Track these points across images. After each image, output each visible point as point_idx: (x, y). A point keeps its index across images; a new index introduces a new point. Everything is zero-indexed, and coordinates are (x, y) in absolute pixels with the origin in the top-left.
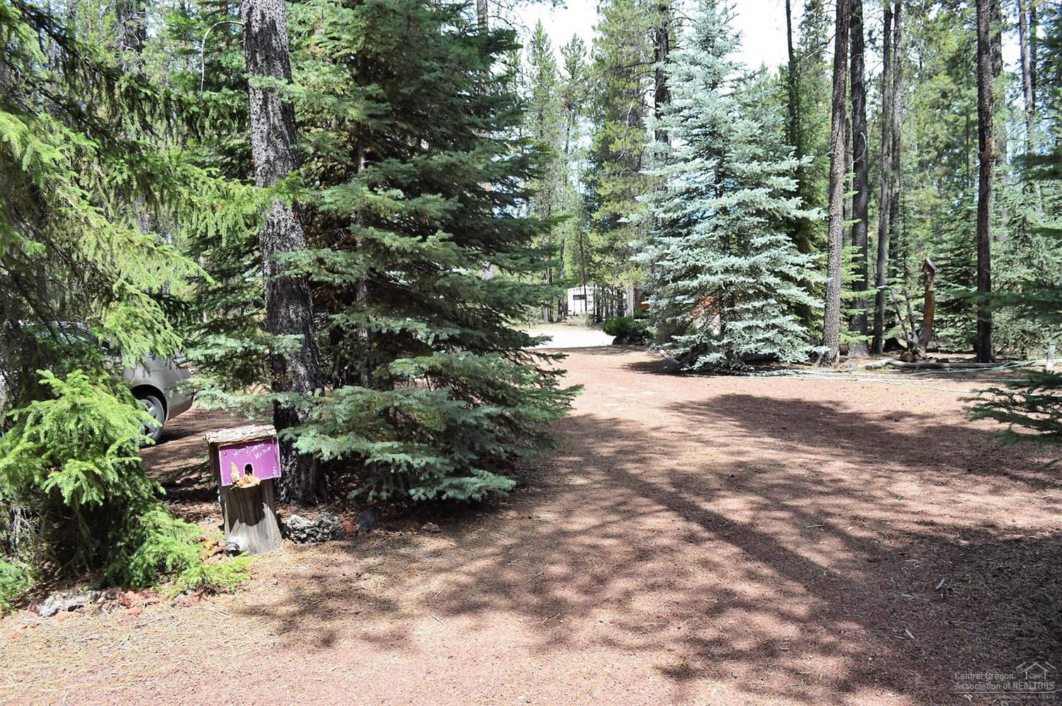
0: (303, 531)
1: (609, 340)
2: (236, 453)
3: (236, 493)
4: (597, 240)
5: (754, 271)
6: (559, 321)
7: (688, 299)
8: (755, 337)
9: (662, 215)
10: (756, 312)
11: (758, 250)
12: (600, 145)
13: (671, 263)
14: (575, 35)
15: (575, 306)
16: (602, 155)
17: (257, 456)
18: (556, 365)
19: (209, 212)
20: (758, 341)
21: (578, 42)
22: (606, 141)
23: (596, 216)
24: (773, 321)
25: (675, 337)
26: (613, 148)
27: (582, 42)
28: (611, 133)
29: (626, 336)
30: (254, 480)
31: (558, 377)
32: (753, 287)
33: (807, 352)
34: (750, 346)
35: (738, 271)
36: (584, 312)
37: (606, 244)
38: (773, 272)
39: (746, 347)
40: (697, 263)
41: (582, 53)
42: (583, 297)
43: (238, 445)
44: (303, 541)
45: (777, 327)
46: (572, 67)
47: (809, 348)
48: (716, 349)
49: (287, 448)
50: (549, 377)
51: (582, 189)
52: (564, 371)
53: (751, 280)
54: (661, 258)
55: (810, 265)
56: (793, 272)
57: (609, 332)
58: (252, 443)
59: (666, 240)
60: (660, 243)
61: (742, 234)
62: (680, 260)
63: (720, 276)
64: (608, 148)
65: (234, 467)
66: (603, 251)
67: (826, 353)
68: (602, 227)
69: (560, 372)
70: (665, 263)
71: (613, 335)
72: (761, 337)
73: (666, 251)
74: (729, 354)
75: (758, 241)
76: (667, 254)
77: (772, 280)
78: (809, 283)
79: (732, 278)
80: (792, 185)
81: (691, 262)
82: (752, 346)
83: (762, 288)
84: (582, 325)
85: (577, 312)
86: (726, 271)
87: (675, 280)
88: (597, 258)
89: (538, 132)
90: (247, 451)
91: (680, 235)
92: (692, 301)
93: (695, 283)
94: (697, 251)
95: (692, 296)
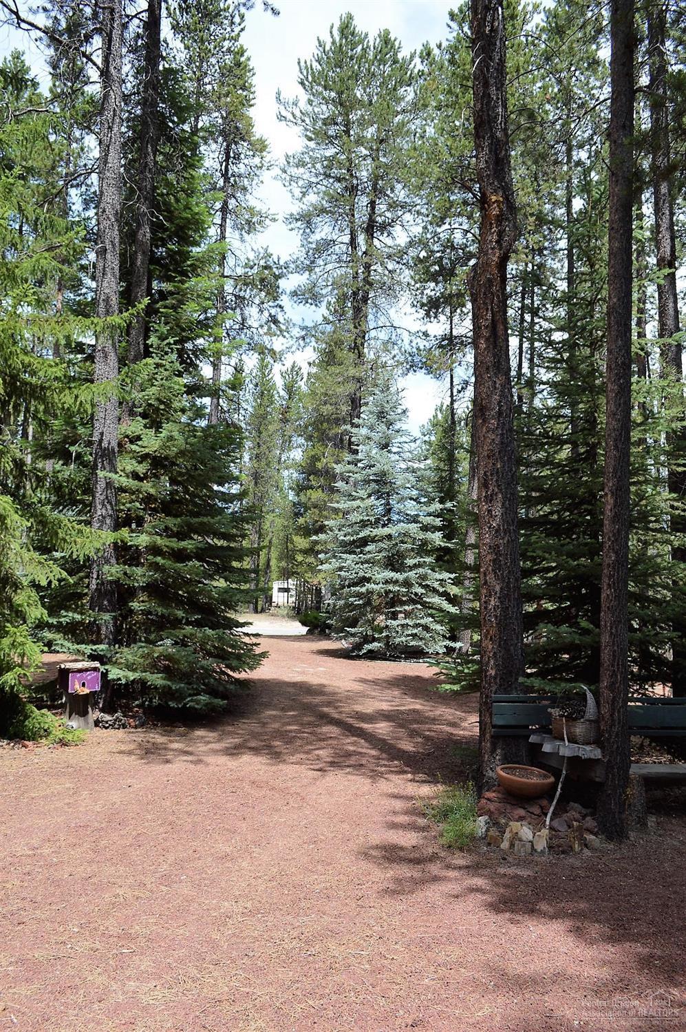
0: (107, 722)
1: (304, 630)
2: (78, 675)
3: (75, 698)
4: (301, 542)
5: (407, 583)
6: (263, 611)
7: (359, 600)
8: (406, 632)
9: (342, 538)
10: (408, 615)
11: (411, 568)
12: (309, 461)
13: (347, 573)
14: (294, 363)
15: (278, 598)
16: (311, 469)
17: (89, 678)
18: (254, 640)
19: (73, 544)
20: (408, 635)
21: (296, 369)
22: (315, 459)
23: (301, 520)
24: (418, 621)
25: (348, 629)
26: (319, 465)
27: (300, 369)
28: (319, 452)
29: (317, 627)
30: (86, 691)
31: (255, 647)
32: (407, 595)
33: (445, 646)
34: (401, 639)
35: (396, 582)
36: (286, 604)
37: (307, 546)
38: (420, 585)
39: (399, 640)
40: (366, 575)
41: (299, 379)
42: (287, 590)
43: (80, 671)
44: (106, 728)
45: (422, 626)
46: (290, 389)
47: (447, 643)
48: (378, 640)
49: (105, 675)
50: (250, 647)
51: (291, 496)
52: (259, 644)
53: (404, 590)
54: (341, 569)
55: (450, 581)
56: (436, 585)
57: (304, 624)
58: (87, 670)
59: (344, 556)
60: (340, 558)
61: (401, 556)
62: (354, 572)
63: (381, 585)
64: (315, 465)
65: (77, 683)
66: (306, 552)
67: (461, 648)
68: (306, 532)
69: (256, 645)
70: (342, 573)
71: (307, 626)
72: (410, 632)
73: (343, 564)
74: (387, 644)
75: (410, 562)
76: (343, 567)
77: (420, 590)
78: (449, 594)
79: (391, 587)
80: (438, 522)
81: (361, 574)
82: (403, 639)
83: (413, 596)
84: (283, 617)
85: (280, 604)
86: (386, 582)
87: (349, 586)
88: (300, 558)
89: (256, 443)
90: (84, 675)
91: (354, 553)
92: (361, 602)
93: (363, 590)
94: (366, 565)
95: (362, 599)
